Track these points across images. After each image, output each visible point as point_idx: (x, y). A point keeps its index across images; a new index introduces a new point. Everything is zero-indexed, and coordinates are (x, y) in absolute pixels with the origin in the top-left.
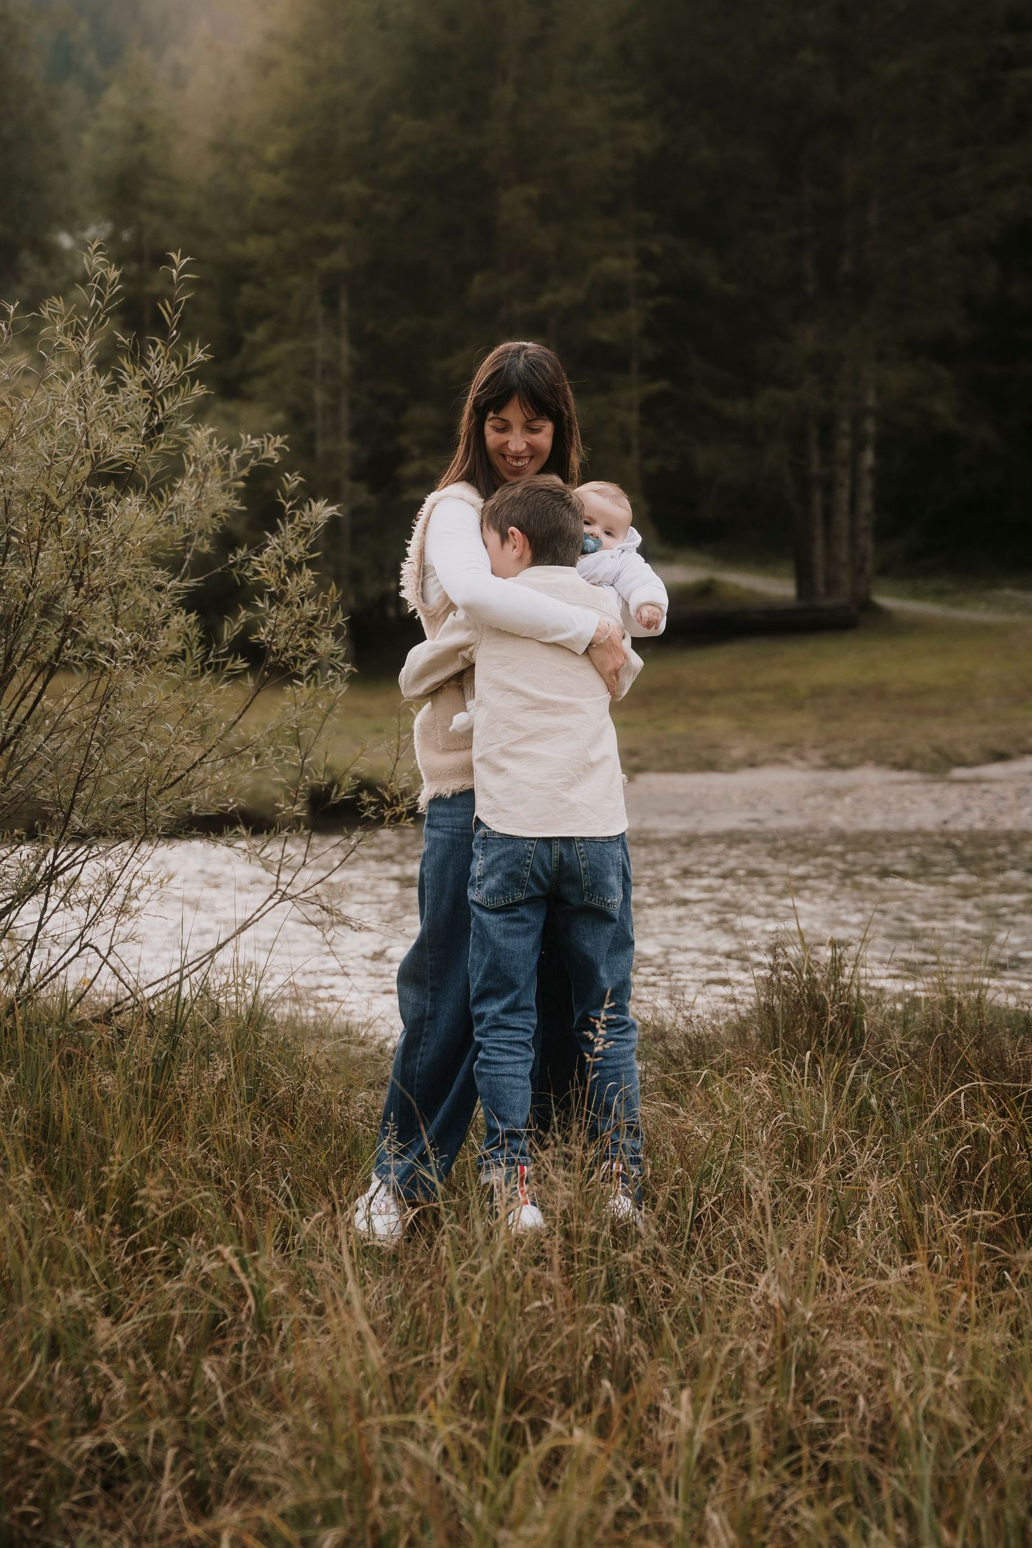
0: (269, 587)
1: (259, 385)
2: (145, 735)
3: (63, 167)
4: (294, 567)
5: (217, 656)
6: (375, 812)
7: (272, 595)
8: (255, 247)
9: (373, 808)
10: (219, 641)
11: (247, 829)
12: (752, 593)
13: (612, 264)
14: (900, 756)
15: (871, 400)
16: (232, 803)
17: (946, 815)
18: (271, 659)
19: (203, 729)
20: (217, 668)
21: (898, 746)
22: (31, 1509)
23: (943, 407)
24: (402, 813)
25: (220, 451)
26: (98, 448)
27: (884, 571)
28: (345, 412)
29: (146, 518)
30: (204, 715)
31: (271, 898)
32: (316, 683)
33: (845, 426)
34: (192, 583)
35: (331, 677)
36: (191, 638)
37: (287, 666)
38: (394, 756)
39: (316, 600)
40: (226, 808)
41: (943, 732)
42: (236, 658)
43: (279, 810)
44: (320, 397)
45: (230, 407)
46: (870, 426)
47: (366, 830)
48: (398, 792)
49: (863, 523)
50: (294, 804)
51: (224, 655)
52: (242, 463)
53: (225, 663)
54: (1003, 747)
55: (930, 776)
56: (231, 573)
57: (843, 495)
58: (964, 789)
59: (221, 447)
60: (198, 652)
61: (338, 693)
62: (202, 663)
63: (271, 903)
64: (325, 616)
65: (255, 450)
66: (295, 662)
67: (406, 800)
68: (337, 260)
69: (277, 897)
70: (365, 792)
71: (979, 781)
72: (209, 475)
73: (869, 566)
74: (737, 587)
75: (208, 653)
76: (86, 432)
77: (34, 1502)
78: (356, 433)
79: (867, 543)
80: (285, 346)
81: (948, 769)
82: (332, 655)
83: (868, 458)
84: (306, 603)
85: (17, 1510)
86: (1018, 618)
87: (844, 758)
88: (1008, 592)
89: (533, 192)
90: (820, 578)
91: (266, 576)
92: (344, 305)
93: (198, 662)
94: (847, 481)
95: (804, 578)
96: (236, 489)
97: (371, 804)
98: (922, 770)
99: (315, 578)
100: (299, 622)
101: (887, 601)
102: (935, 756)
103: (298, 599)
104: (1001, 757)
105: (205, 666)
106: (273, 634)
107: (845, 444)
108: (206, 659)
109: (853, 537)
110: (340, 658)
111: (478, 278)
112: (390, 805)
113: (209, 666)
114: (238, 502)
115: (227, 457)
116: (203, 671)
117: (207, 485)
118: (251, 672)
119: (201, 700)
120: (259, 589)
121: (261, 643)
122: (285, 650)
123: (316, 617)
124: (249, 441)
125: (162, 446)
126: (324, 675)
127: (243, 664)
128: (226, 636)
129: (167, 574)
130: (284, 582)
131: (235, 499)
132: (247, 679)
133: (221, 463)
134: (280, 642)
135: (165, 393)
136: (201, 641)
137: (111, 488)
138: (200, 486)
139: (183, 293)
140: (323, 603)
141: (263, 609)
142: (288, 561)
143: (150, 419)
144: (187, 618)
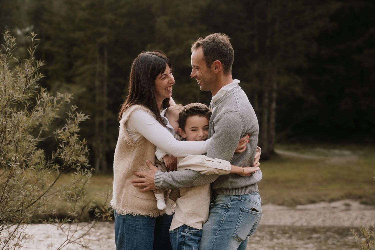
0: (64, 141)
1: (78, 79)
2: (24, 188)
3: (18, 8)
4: (72, 134)
5: (50, 164)
6: (100, 215)
7: (65, 143)
8: (78, 35)
9: (99, 214)
10: (51, 158)
11: (59, 220)
14: (280, 201)
15: (275, 87)
16: (54, 212)
17: (294, 220)
18: (65, 164)
19: (43, 186)
20: (50, 167)
21: (279, 198)
23: (298, 89)
24: (108, 216)
25: (50, 98)
26: (9, 95)
27: (279, 142)
28: (105, 88)
30: (43, 181)
31: (65, 242)
32: (82, 174)
33: (266, 95)
34: (42, 140)
35: (86, 171)
36: (41, 158)
37: (70, 166)
38: (106, 197)
39: (79, 144)
40: (52, 213)
41: (294, 194)
42: (56, 164)
43: (69, 214)
44: (97, 83)
45: (68, 86)
46: (274, 95)
47: (96, 221)
48: (107, 209)
49: (272, 126)
50: (74, 212)
51: (52, 163)
52: (58, 102)
53: (52, 166)
54: (314, 199)
56: (54, 137)
57: (265, 117)
59: (51, 96)
60: (44, 162)
61: (89, 177)
62: (45, 166)
63: (65, 243)
64: (82, 149)
65: (62, 98)
66: (73, 164)
67: (110, 211)
68: (104, 39)
69: (67, 242)
70: (97, 209)
71: (305, 210)
72: (47, 106)
73: (274, 140)
75: (47, 163)
76: (5, 91)
78: (109, 95)
79: (273, 133)
80: (86, 67)
81: (295, 206)
82: (85, 162)
83: (274, 105)
84: (76, 145)
86: (321, 158)
88: (319, 149)
89: (167, 18)
91: (63, 137)
92: (106, 54)
93: (44, 166)
94: (267, 113)
96: (56, 111)
97: (99, 212)
98: (288, 206)
99: (79, 137)
100: (73, 151)
101: (279, 151)
102: (291, 201)
103: (73, 144)
104: (313, 202)
105: (46, 167)
106: (65, 155)
107: (266, 101)
109: (268, 131)
110: (87, 163)
112: (105, 213)
113: (47, 167)
114: (57, 115)
115: (53, 100)
116: (45, 168)
117: (46, 109)
118: (59, 169)
119: (42, 177)
120: (60, 141)
121: (62, 159)
122: (69, 161)
123: (79, 150)
124: (60, 95)
125: (30, 94)
126: (84, 170)
127: (57, 166)
128: (53, 157)
129: (33, 137)
130: (69, 139)
131: (56, 114)
132: (58, 170)
133: (51, 102)
134: (67, 158)
135: (30, 78)
136: (45, 159)
137: (15, 109)
138: (44, 110)
139: (35, 45)
140: (81, 145)
141: (62, 148)
142: (70, 132)
143: (26, 86)
144: (40, 152)
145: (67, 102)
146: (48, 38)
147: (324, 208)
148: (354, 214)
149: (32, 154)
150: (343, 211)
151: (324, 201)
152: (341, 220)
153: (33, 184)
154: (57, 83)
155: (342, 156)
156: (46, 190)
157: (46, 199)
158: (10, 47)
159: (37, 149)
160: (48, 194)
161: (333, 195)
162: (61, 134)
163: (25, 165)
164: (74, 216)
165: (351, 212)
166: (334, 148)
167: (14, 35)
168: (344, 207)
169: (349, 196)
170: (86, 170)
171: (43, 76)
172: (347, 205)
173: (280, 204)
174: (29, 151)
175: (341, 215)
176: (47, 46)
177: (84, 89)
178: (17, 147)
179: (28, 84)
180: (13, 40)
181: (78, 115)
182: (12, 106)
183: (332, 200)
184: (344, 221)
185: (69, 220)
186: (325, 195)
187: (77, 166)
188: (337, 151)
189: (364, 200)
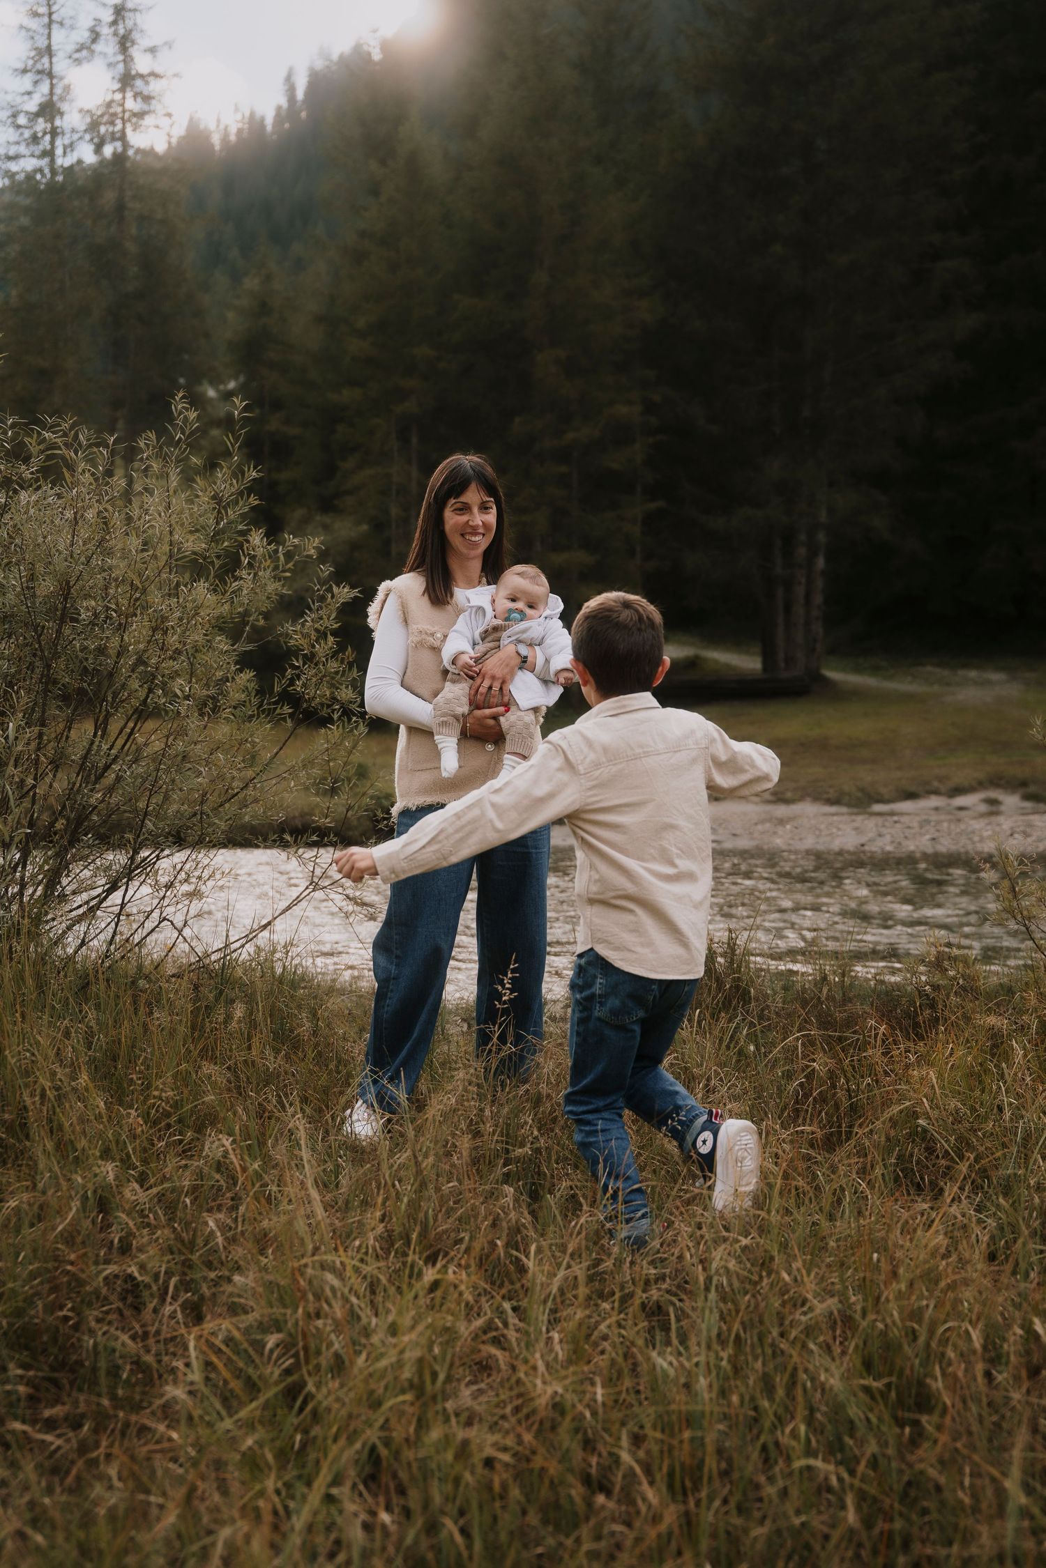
0: (303, 650)
4: (322, 635)
5: (269, 704)
7: (305, 655)
8: (347, 395)
10: (271, 691)
12: (728, 666)
13: (622, 410)
14: (832, 794)
15: (823, 517)
17: (863, 840)
18: (305, 705)
19: (253, 757)
20: (269, 712)
21: (831, 787)
22: (70, 1314)
23: (879, 522)
25: (269, 547)
27: (831, 651)
29: (211, 598)
30: (254, 747)
32: (344, 728)
33: (803, 537)
34: (250, 647)
36: (250, 689)
37: (316, 709)
39: (337, 660)
40: (275, 820)
41: (867, 776)
42: (283, 705)
44: (394, 511)
45: (327, 519)
46: (821, 537)
49: (816, 613)
50: (326, 817)
51: (276, 703)
52: (288, 557)
53: (275, 709)
54: (913, 789)
55: (855, 810)
56: (279, 642)
57: (800, 591)
58: (879, 820)
59: (269, 544)
60: (255, 701)
62: (258, 709)
64: (344, 671)
65: (297, 547)
66: (323, 707)
68: (410, 406)
71: (892, 814)
72: (263, 566)
73: (820, 647)
74: (716, 662)
75: (262, 701)
77: (72, 1309)
79: (818, 629)
81: (869, 805)
83: (821, 562)
84: (330, 661)
85: (61, 1314)
86: (936, 688)
87: (789, 795)
88: (929, 668)
90: (781, 655)
91: (300, 641)
92: (414, 440)
93: (255, 708)
94: (803, 580)
95: (768, 657)
96: (285, 578)
98: (848, 805)
99: (338, 643)
100: (324, 676)
101: (833, 675)
102: (859, 794)
103: (324, 659)
104: (911, 796)
105: (260, 711)
106: (304, 685)
107: (802, 551)
108: (261, 706)
109: (807, 624)
111: (517, 420)
113: (263, 711)
114: (286, 588)
115: (276, 551)
116: (258, 715)
117: (260, 574)
118: (291, 715)
119: (251, 736)
120: (295, 652)
121: (298, 693)
122: (314, 698)
123: (337, 673)
124: (292, 540)
125: (226, 544)
126: (349, 720)
127: (287, 710)
128: (277, 689)
129: (230, 641)
130: (313, 646)
131: (283, 586)
132: (289, 720)
133: (270, 557)
134: (311, 692)
135: (228, 504)
136: (258, 692)
137: (187, 576)
138: (255, 575)
139: (242, 428)
140: (342, 662)
141: (298, 667)
142: (317, 630)
143: (218, 523)
144: (248, 675)
145: (310, 557)
146: (277, 405)
147: (936, 809)
148: (1006, 823)
149: (228, 680)
150: (982, 815)
151: (936, 792)
152: (976, 839)
153: (232, 753)
154: (299, 513)
155: (986, 683)
156: (260, 768)
157: (262, 787)
158: (183, 433)
159: (241, 670)
160: (265, 778)
161: (959, 778)
162: (296, 633)
163: (209, 707)
164: (327, 828)
165: (1001, 819)
166: (965, 666)
167: (195, 400)
168: (983, 808)
169: (997, 781)
170: (354, 719)
171: (257, 502)
172: (993, 802)
173: (831, 802)
174: (219, 674)
175: (977, 825)
176: (274, 424)
177: (365, 527)
178: (192, 664)
179: (222, 519)
180: (193, 415)
181: (335, 589)
182: (181, 569)
183: (957, 791)
184: (982, 840)
185: (315, 838)
186: (941, 779)
187: (333, 711)
188: (973, 674)
189: (1032, 789)
